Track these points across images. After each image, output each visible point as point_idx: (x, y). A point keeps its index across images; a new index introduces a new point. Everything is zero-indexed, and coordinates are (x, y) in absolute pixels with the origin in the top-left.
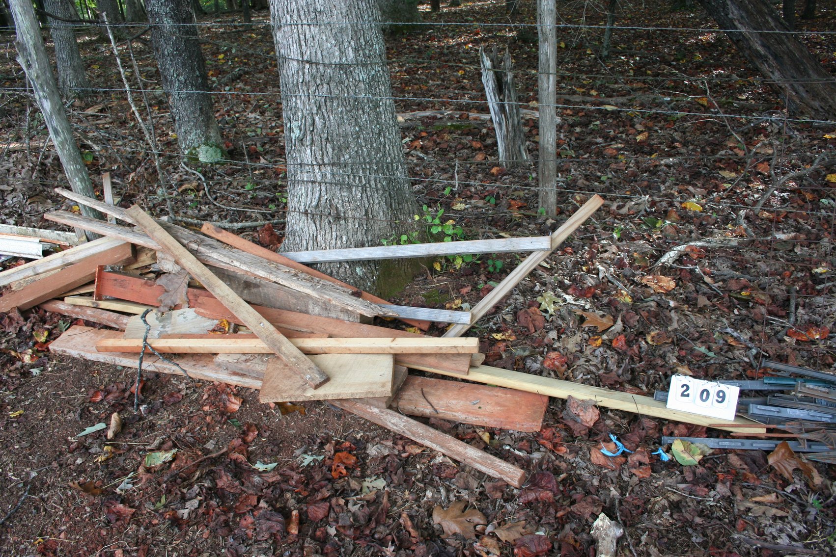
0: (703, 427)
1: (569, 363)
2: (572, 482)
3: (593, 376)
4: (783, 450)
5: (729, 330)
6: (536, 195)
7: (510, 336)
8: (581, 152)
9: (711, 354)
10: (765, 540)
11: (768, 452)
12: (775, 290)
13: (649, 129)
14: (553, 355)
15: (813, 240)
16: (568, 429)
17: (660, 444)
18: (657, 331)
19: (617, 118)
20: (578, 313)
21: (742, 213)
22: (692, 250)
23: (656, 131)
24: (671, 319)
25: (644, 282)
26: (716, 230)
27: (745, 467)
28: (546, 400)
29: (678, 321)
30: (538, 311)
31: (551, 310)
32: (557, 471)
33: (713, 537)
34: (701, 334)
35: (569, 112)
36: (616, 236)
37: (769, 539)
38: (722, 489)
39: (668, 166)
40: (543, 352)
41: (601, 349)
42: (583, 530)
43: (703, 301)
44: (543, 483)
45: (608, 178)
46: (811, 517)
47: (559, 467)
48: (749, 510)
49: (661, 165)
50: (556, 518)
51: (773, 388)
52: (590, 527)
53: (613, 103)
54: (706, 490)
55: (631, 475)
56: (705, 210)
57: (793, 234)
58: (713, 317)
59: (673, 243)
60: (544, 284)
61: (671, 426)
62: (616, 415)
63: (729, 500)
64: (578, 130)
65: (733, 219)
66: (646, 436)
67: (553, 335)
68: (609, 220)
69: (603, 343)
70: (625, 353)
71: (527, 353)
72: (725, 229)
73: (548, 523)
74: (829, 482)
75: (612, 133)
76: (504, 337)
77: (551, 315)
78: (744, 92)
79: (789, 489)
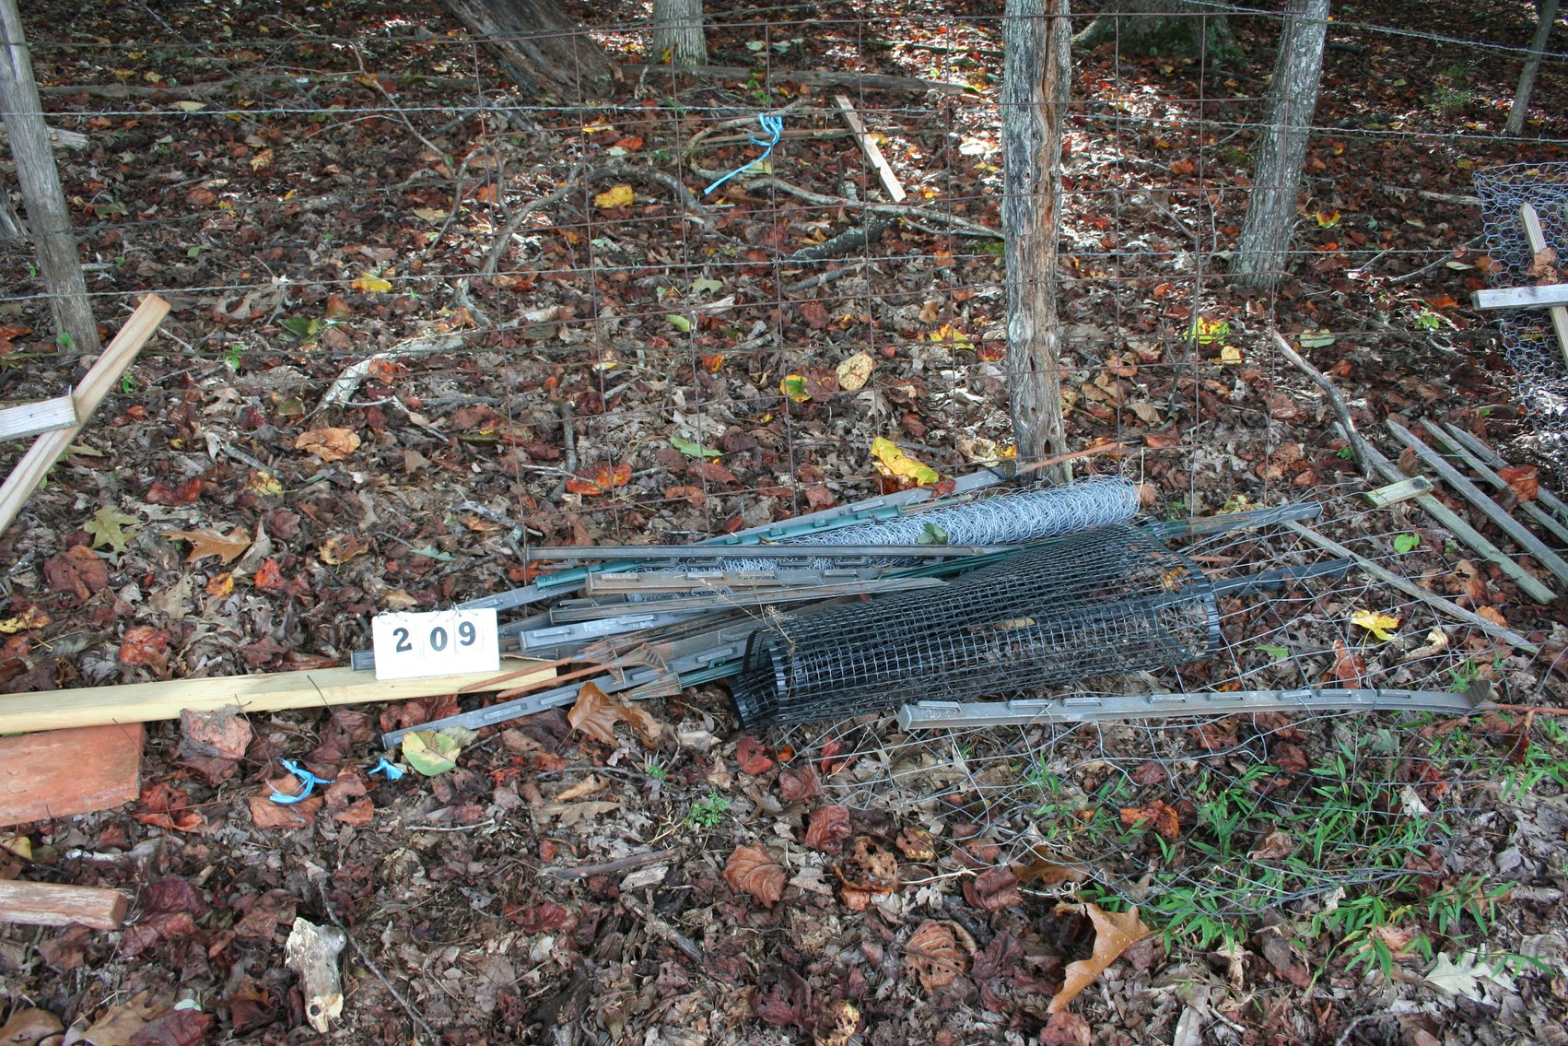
0: (451, 696)
1: (174, 642)
2: (228, 876)
3: (229, 656)
4: (591, 698)
5: (468, 505)
6: (46, 308)
7: (35, 618)
8: (140, 203)
9: (445, 556)
10: (592, 861)
11: (568, 707)
12: (537, 415)
13: (274, 143)
14: (137, 634)
15: (586, 314)
16: (197, 776)
17: (382, 749)
18: (341, 536)
19: (208, 126)
20: (174, 538)
21: (462, 283)
22: (382, 368)
23: (288, 145)
24: (361, 508)
25: (300, 444)
26: (422, 323)
27: (537, 745)
28: (138, 732)
29: (375, 508)
30: (89, 552)
31: (118, 542)
32: (191, 867)
33: (507, 888)
34: (420, 522)
35: (102, 121)
36: (231, 365)
37: (596, 857)
38: (505, 798)
39: (319, 212)
40: (115, 633)
41: (235, 598)
42: (271, 964)
43: (414, 460)
44: (168, 901)
45: (203, 252)
46: (654, 796)
47: (194, 857)
48: (557, 818)
49: (306, 211)
50: (209, 961)
51: (556, 593)
52: (282, 952)
53: (194, 96)
54: (479, 807)
55: (339, 826)
56: (396, 288)
57: (553, 309)
58: (438, 486)
59: (346, 360)
60: (95, 492)
61: (395, 711)
62: (289, 718)
63: (522, 814)
64: (127, 157)
65: (449, 297)
66: (352, 744)
67: (132, 592)
68: (213, 335)
69: (238, 585)
70: (285, 594)
71: (81, 645)
72: (437, 317)
73: (197, 977)
74: (671, 728)
75: (201, 158)
76: (21, 625)
77: (120, 554)
78: (445, 58)
79: (613, 761)
